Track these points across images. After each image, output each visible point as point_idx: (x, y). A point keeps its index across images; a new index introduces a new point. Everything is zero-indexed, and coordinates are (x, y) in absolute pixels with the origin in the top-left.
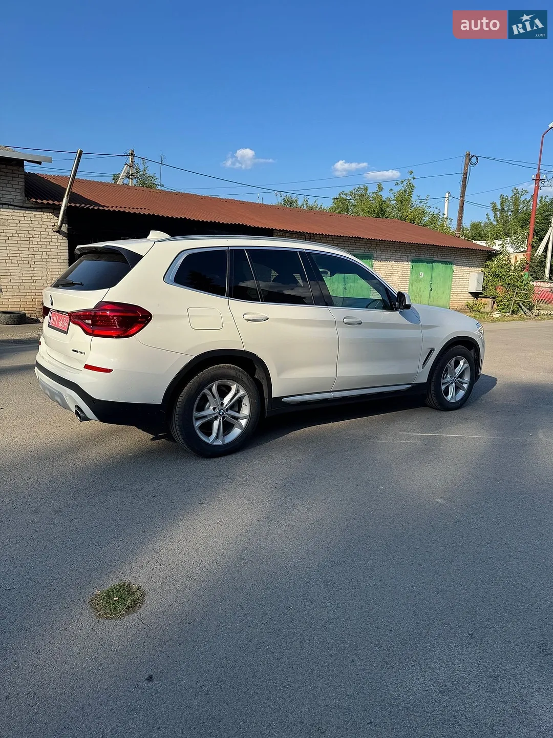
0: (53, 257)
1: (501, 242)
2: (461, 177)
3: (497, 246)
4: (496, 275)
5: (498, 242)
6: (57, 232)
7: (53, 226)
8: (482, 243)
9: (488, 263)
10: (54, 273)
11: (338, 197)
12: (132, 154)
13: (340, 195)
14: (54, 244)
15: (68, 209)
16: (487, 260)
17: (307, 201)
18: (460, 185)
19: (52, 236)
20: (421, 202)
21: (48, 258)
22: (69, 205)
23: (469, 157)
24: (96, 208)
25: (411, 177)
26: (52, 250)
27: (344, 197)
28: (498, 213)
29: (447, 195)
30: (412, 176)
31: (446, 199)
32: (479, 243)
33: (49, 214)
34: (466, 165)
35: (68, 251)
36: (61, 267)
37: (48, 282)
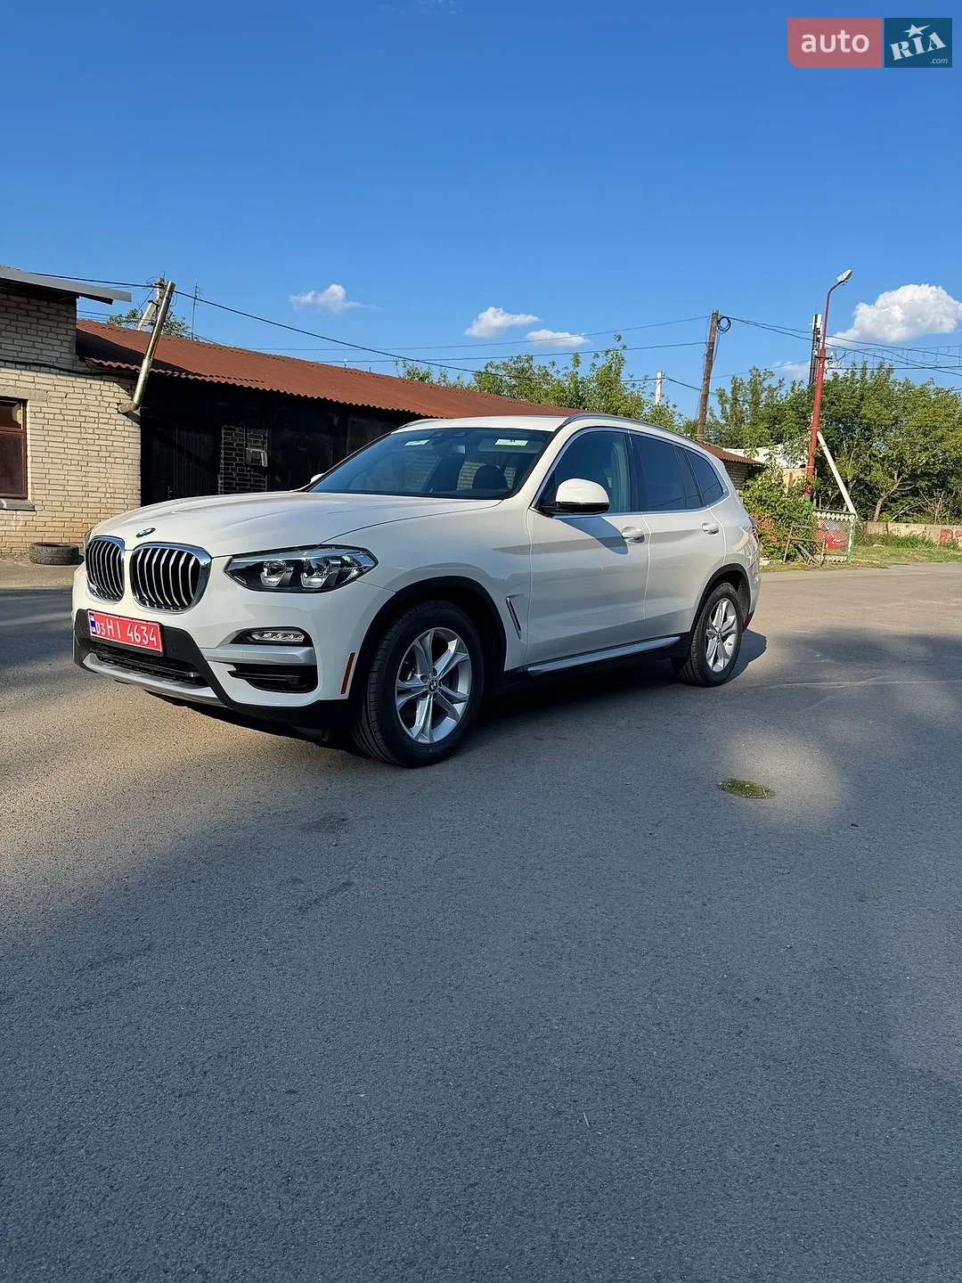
0: (117, 455)
1: (767, 451)
2: (705, 350)
3: (761, 456)
4: (760, 500)
5: (763, 451)
6: (124, 414)
7: (118, 404)
8: (740, 453)
9: (749, 482)
10: (118, 481)
11: (483, 370)
12: (161, 285)
13: (486, 367)
14: (119, 433)
15: (151, 377)
16: (746, 479)
17: (445, 376)
18: (703, 362)
19: (116, 420)
20: (634, 385)
21: (109, 457)
22: (152, 369)
23: (717, 319)
24: (183, 376)
25: (618, 345)
26: (115, 444)
27: (493, 371)
28: (728, 406)
29: (659, 375)
30: (621, 343)
31: (658, 381)
32: (732, 451)
33: (111, 384)
34: (713, 331)
35: (139, 446)
36: (129, 472)
37: (108, 495)
